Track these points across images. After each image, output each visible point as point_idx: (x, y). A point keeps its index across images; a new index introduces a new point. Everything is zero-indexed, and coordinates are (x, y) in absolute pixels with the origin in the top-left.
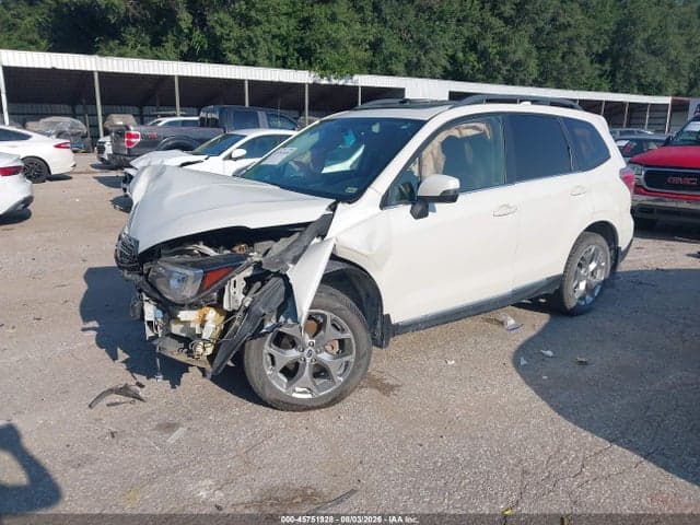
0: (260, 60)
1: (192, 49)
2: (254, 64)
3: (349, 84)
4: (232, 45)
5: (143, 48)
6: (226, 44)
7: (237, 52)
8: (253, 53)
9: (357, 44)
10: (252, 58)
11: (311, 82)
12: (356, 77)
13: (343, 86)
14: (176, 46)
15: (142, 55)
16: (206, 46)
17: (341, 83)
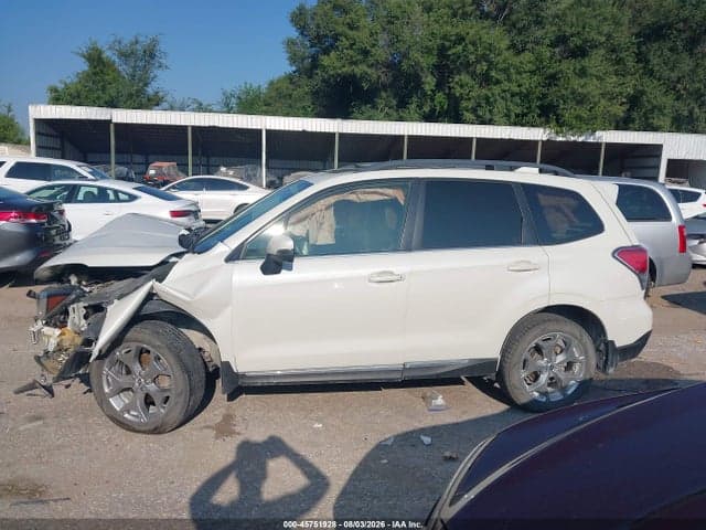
0: (496, 118)
1: (433, 110)
2: (490, 122)
3: (591, 140)
4: (470, 105)
5: (390, 111)
6: (464, 104)
7: (474, 111)
8: (490, 111)
9: (612, 98)
10: (488, 116)
11: (545, 139)
12: (598, 134)
13: (583, 143)
14: (420, 107)
15: (388, 117)
16: (446, 107)
17: (580, 139)
